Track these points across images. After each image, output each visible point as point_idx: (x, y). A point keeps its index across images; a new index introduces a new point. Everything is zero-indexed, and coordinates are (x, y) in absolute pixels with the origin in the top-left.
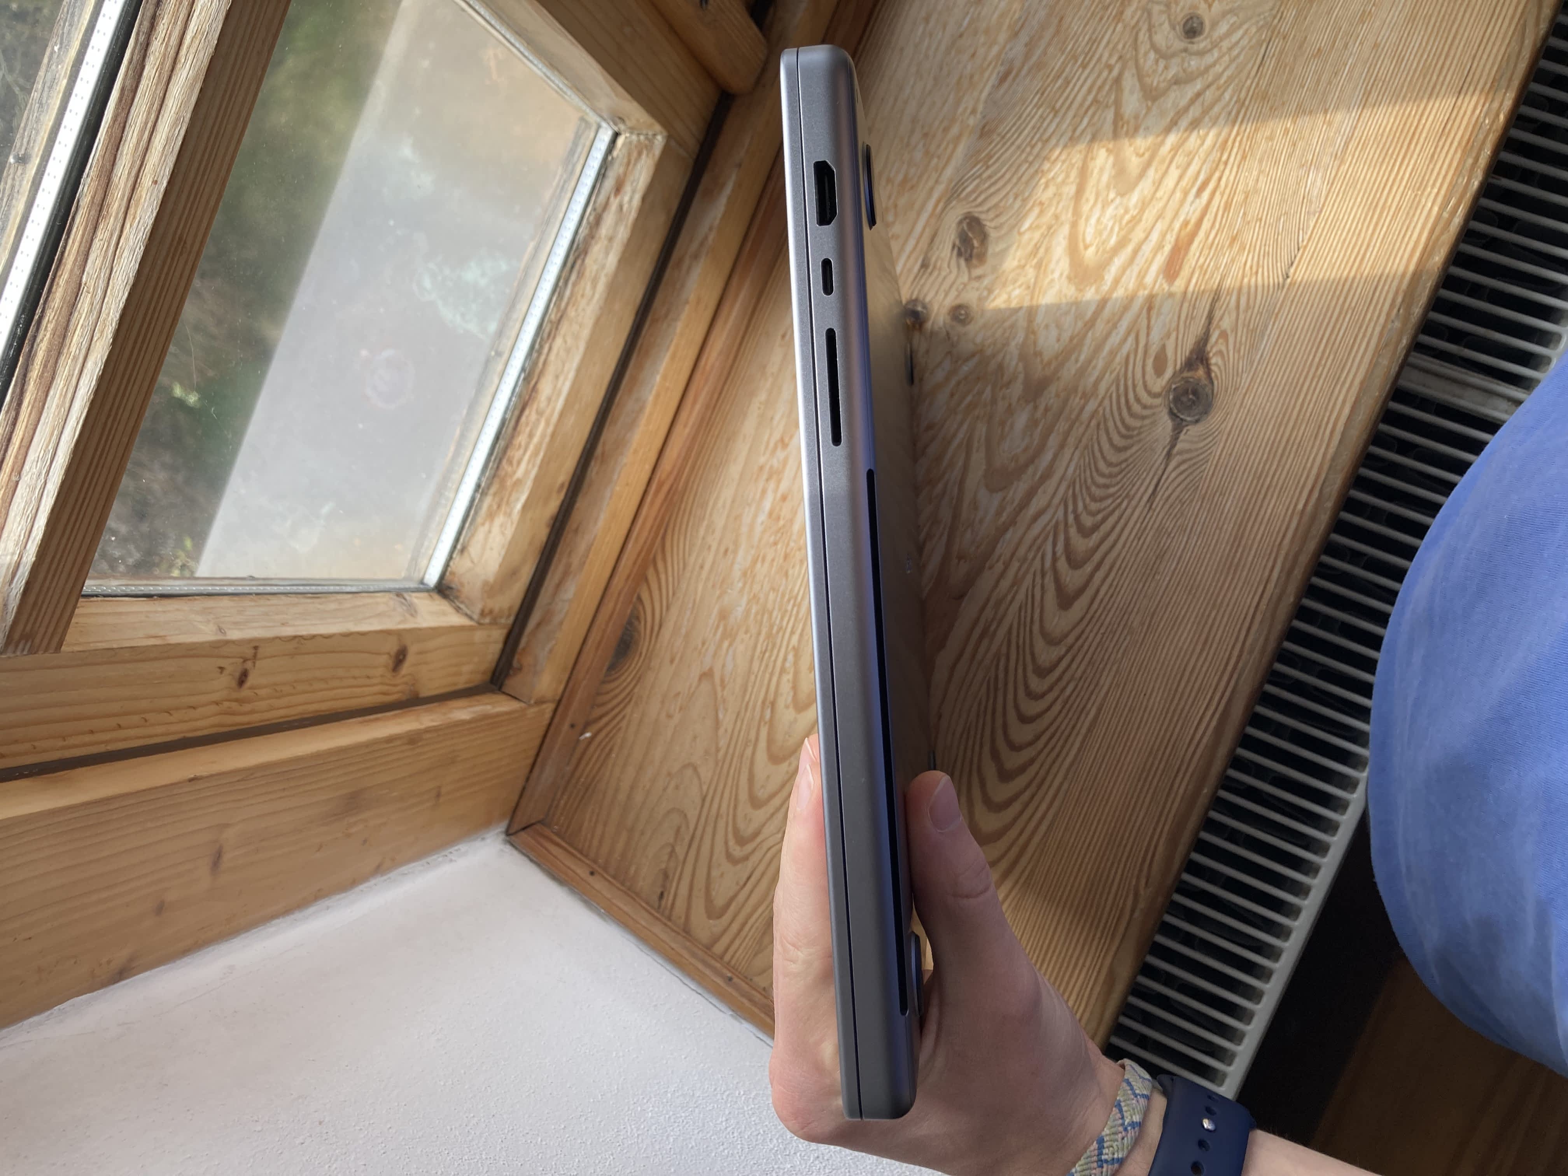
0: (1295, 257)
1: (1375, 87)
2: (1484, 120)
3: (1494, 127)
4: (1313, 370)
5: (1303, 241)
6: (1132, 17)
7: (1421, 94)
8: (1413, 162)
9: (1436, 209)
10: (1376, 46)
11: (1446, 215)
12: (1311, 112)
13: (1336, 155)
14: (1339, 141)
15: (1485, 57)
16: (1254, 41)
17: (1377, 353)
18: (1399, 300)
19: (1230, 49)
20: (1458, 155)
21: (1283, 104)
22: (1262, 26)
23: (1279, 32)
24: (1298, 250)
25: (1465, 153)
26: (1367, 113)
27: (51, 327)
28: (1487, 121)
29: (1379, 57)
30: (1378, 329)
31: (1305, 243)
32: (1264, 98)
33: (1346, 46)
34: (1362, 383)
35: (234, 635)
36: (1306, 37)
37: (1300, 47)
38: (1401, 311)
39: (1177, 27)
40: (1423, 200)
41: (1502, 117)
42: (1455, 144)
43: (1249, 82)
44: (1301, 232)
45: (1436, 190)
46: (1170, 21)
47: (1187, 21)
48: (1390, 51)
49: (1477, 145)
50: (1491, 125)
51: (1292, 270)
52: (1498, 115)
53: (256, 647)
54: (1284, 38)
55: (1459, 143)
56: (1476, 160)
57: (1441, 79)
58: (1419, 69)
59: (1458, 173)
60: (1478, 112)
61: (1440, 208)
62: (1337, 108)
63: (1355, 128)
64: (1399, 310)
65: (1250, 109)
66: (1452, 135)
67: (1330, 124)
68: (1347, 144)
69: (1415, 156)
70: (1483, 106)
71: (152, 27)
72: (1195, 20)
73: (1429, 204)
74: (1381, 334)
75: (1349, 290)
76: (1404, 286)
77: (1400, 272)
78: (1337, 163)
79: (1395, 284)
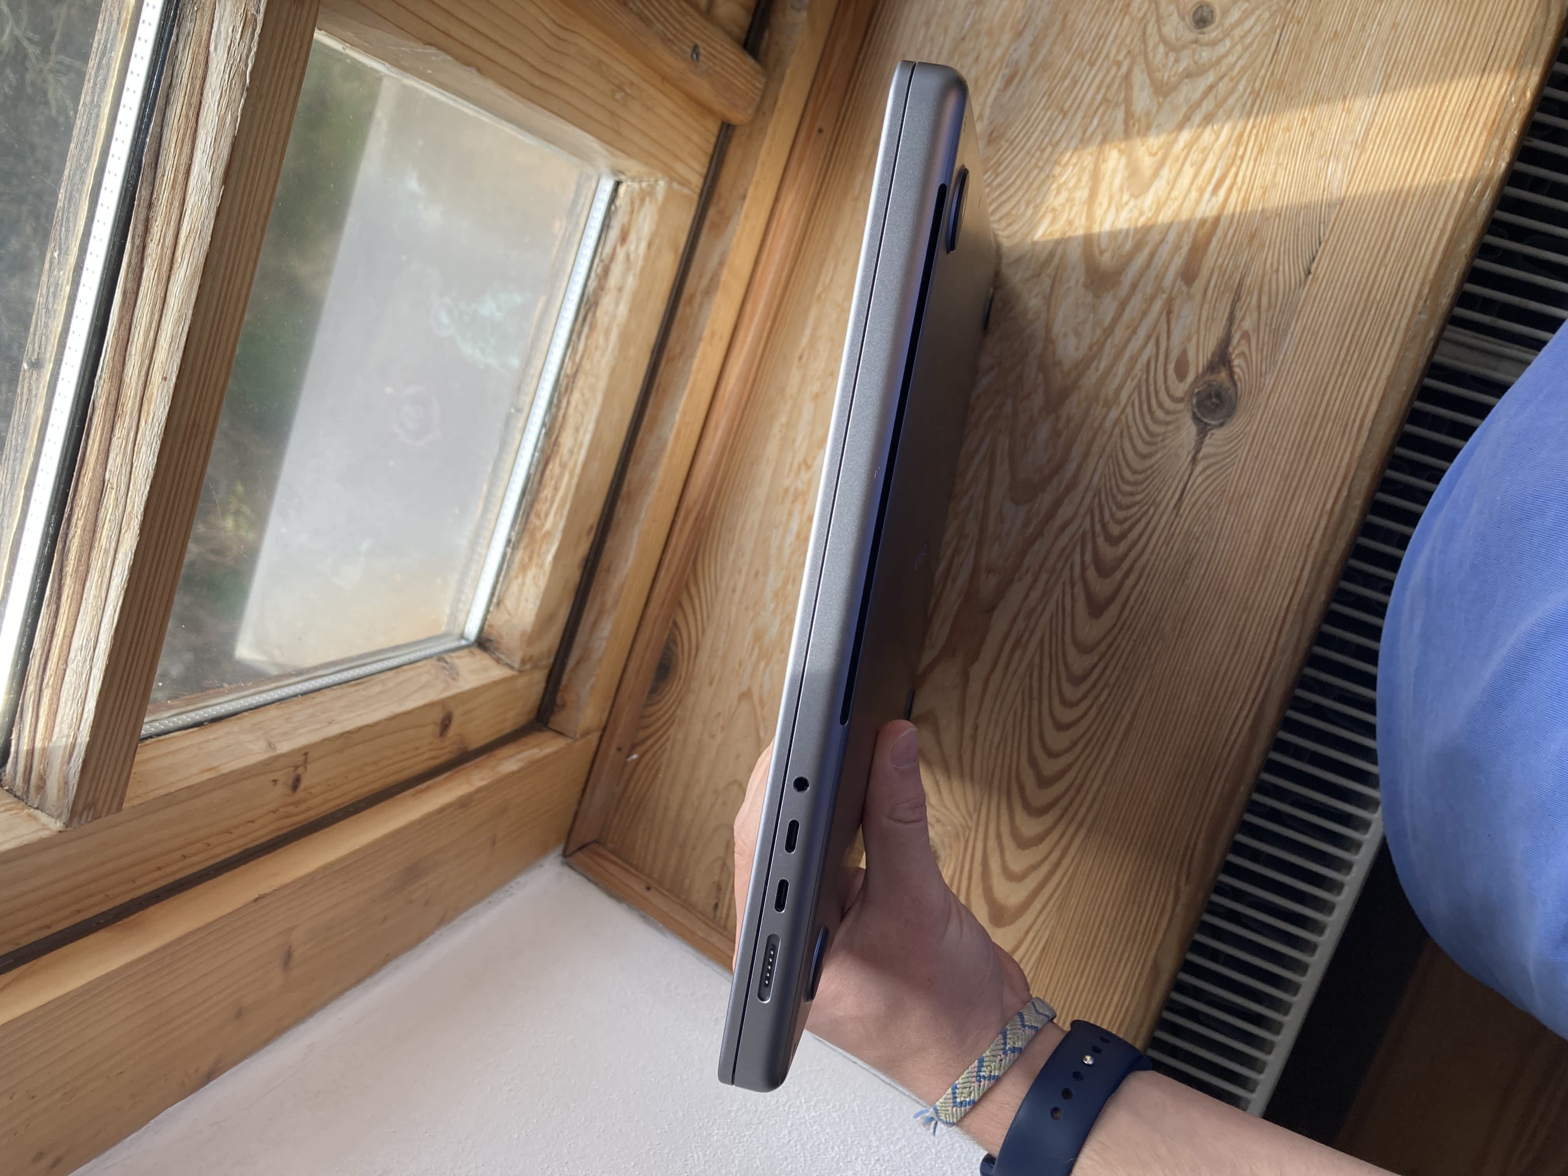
0: (1317, 252)
1: (1395, 70)
2: (1510, 99)
3: (1521, 105)
4: (1338, 367)
5: (1324, 235)
6: (1140, 9)
7: (1443, 75)
8: (1436, 146)
9: (1461, 195)
10: (1395, 26)
11: (1472, 200)
12: (1329, 100)
13: (1356, 144)
14: (1360, 129)
15: (1509, 31)
16: (1267, 28)
17: (1404, 348)
18: (1426, 290)
19: (1243, 37)
20: (1483, 138)
21: (1300, 92)
22: (1276, 11)
23: (1293, 17)
24: (1320, 244)
25: (1491, 135)
26: (1387, 98)
27: (81, 523)
28: (1513, 99)
29: (1399, 38)
30: (1404, 323)
31: (1326, 237)
32: (1279, 88)
33: (1364, 26)
34: (1389, 378)
35: (284, 747)
36: (1321, 21)
37: (1315, 32)
38: (1428, 303)
39: (1187, 17)
41: (1529, 95)
42: (1481, 125)
43: (1263, 71)
44: (1322, 225)
45: (1461, 175)
46: (1178, 10)
47: (1198, 9)
48: (1409, 30)
49: (1503, 125)
50: (1518, 102)
51: (1314, 266)
52: (1524, 92)
53: (305, 754)
54: (1299, 22)
55: (1485, 124)
56: (1503, 140)
57: (1464, 57)
58: (1441, 48)
59: (1484, 156)
60: (1503, 90)
61: (1466, 193)
62: (1356, 94)
63: (1376, 112)
64: (1425, 302)
65: (1266, 99)
66: (1477, 116)
67: (1349, 111)
68: (1367, 131)
69: (1439, 141)
70: (1509, 84)
71: (147, 230)
72: (1205, 8)
73: (1454, 190)
74: (1407, 329)
75: (1374, 282)
76: (1431, 276)
77: (1426, 262)
78: (1357, 152)
79: (1421, 274)
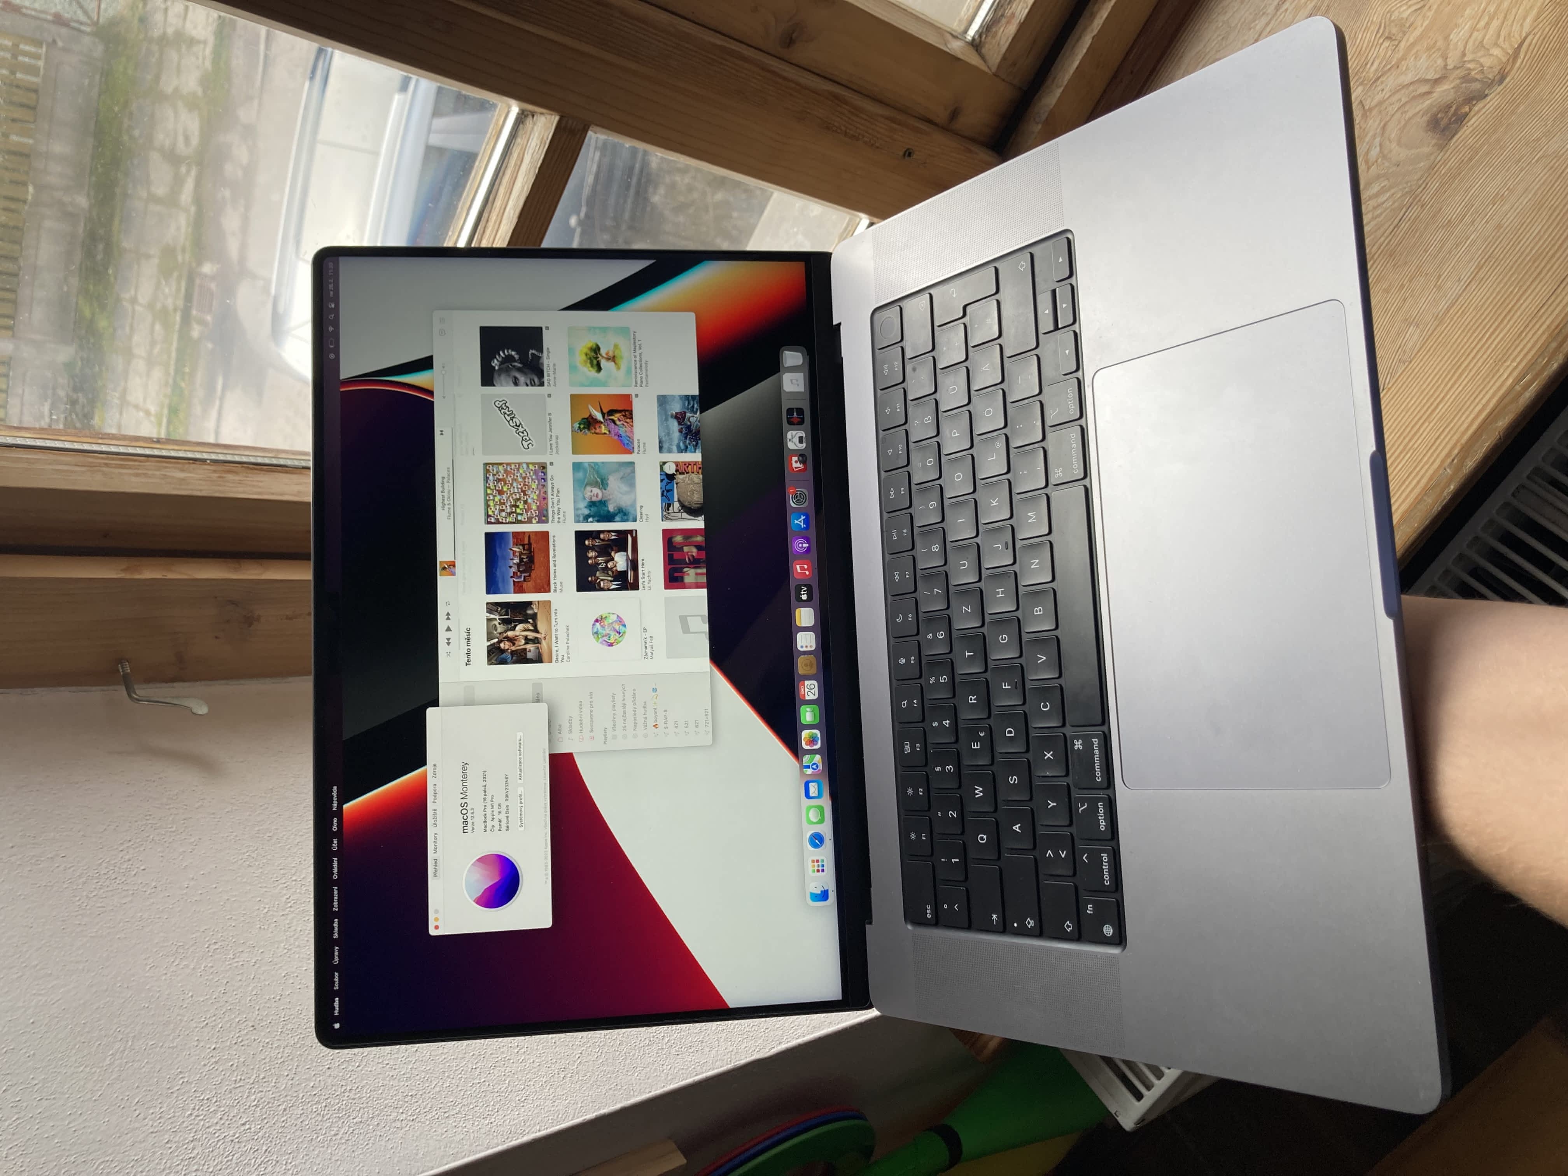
1: (1487, 264)
5: (1389, 383)
8: (1501, 336)
9: (1510, 381)
10: (1499, 227)
11: (1518, 388)
13: (1437, 316)
14: (1442, 306)
16: (1396, 204)
17: (1424, 493)
18: (1456, 451)
19: (1375, 208)
20: (1544, 337)
21: (1406, 263)
22: (1407, 193)
23: (1419, 200)
26: (1472, 285)
29: (1499, 237)
30: (1431, 472)
32: (1391, 256)
33: (1473, 222)
34: (1406, 512)
36: (1440, 209)
37: (1434, 216)
38: (1455, 461)
40: (1501, 370)
42: (1544, 327)
43: (1383, 239)
44: (1389, 375)
45: (1515, 364)
48: (1510, 232)
54: (1422, 206)
57: (1549, 266)
58: (1531, 254)
59: (1541, 354)
61: (1513, 382)
63: (1460, 295)
64: (1453, 460)
65: (1377, 262)
67: (1439, 288)
68: (1449, 308)
69: (1503, 331)
73: (1506, 375)
74: (1430, 479)
76: (1463, 441)
77: (1462, 429)
78: (1436, 323)
79: (1455, 437)
